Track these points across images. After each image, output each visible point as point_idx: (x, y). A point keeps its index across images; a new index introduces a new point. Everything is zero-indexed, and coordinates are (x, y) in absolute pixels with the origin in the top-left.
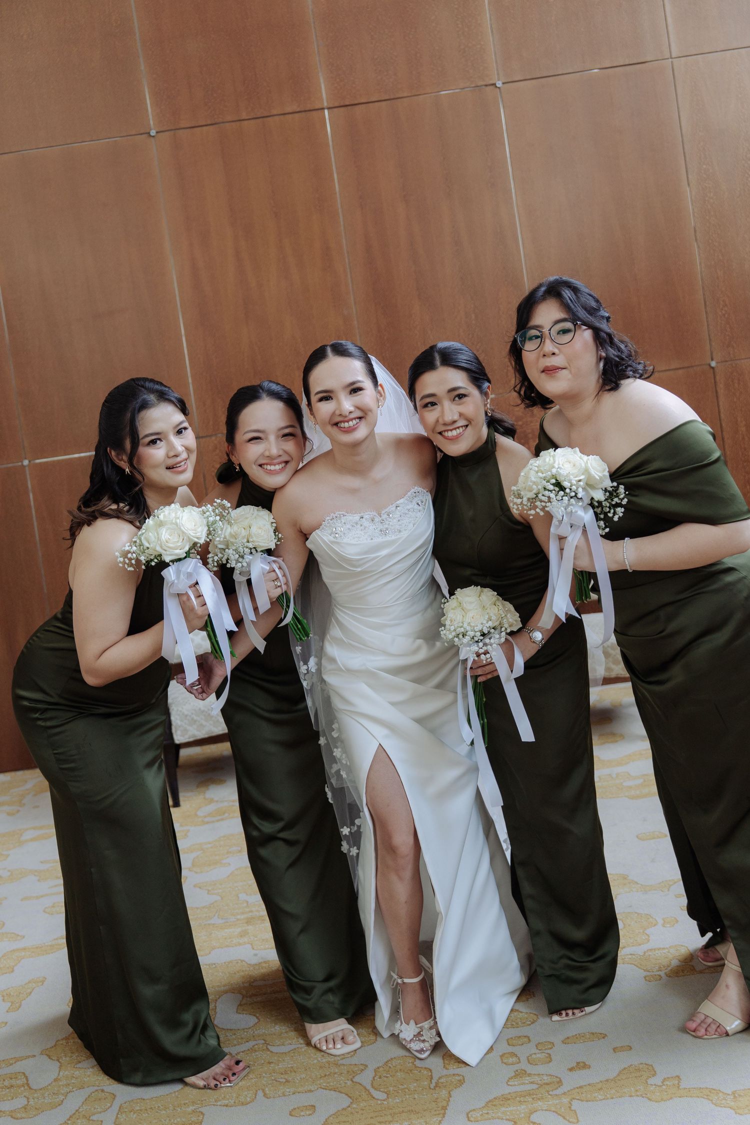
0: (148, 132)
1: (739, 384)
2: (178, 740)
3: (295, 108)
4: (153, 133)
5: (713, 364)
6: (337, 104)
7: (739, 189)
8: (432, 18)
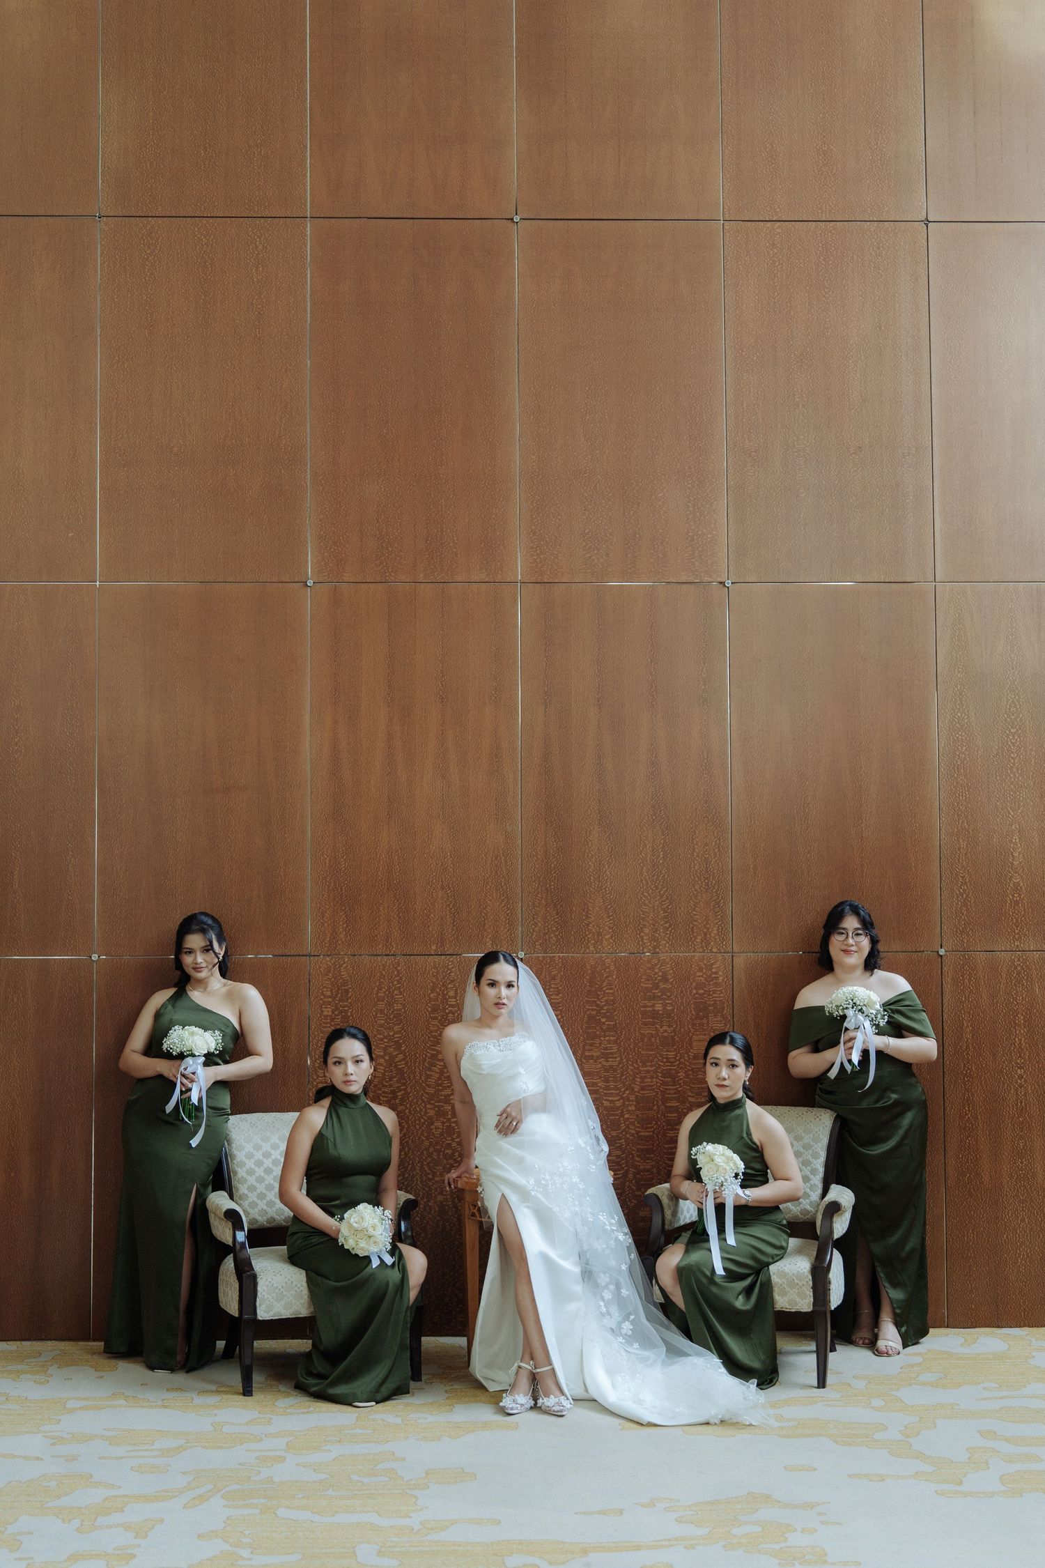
0: (304, 580)
1: (970, 980)
2: (261, 1317)
3: (483, 577)
4: (310, 583)
5: (942, 952)
6: (533, 580)
7: (996, 747)
8: (659, 495)
